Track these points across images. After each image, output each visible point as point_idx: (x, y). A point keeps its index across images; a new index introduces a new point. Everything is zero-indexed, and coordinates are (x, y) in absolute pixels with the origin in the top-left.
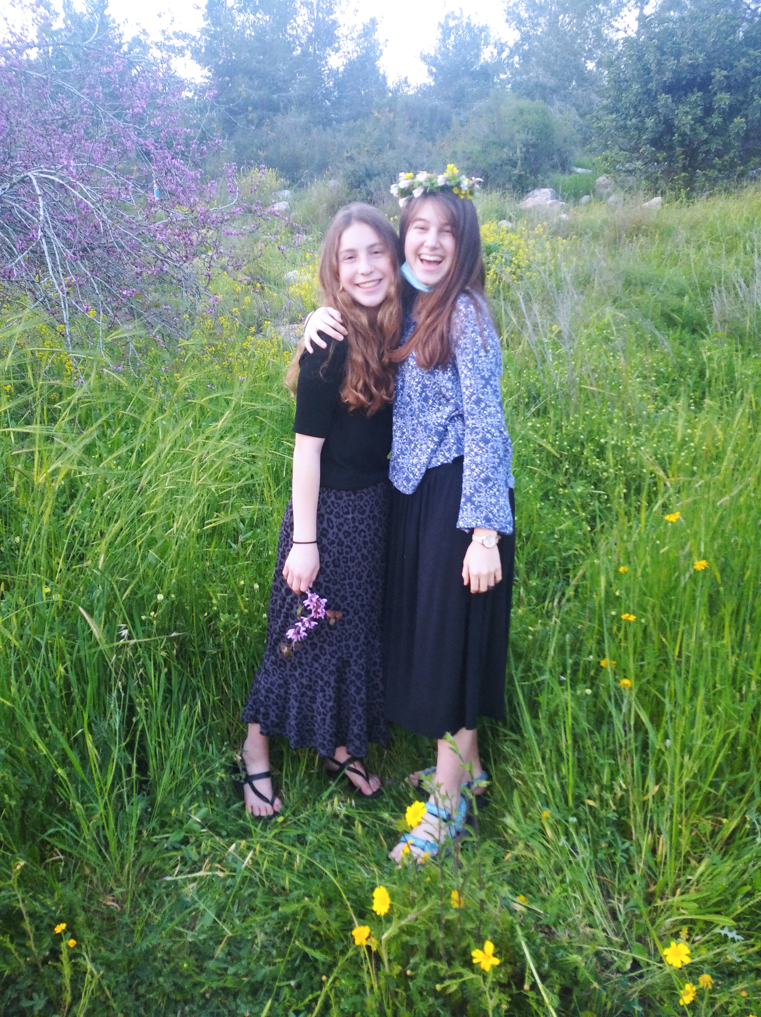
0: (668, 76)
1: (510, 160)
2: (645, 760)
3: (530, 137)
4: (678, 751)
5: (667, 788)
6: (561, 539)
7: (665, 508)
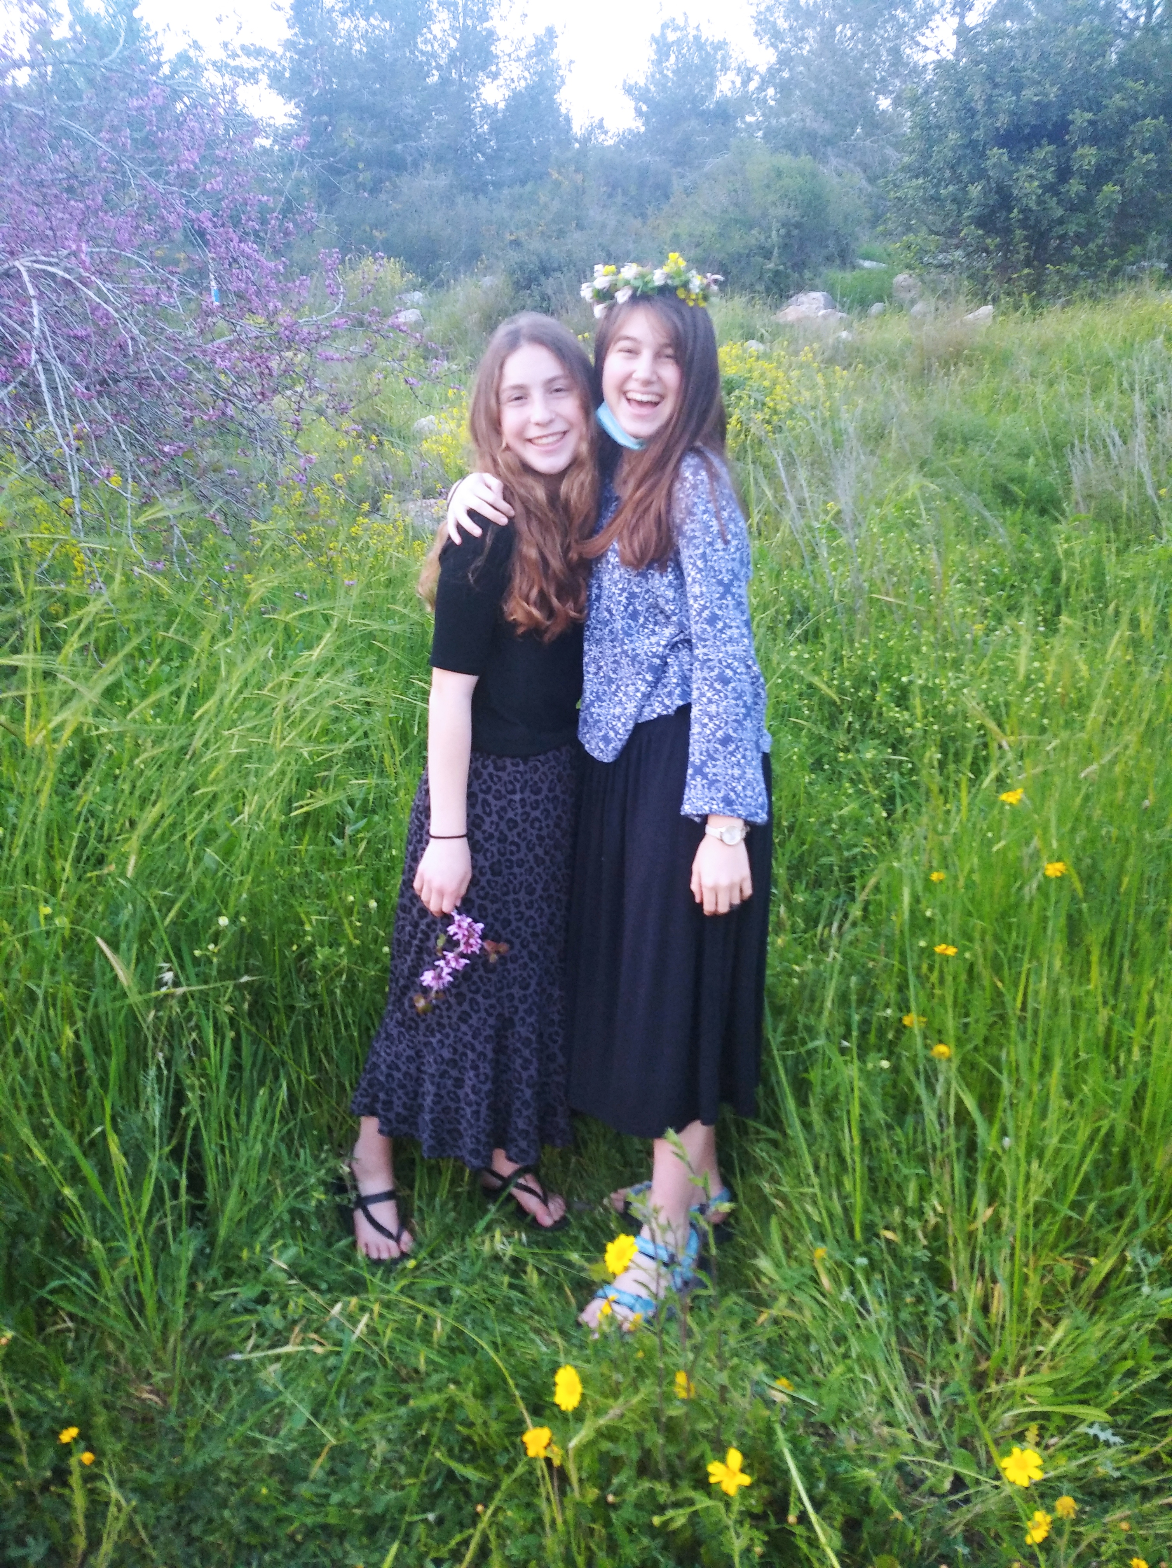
0: (1002, 121)
1: (761, 248)
2: (971, 1170)
3: (791, 212)
4: (1021, 1153)
5: (1006, 1212)
6: (842, 829)
7: (1001, 782)
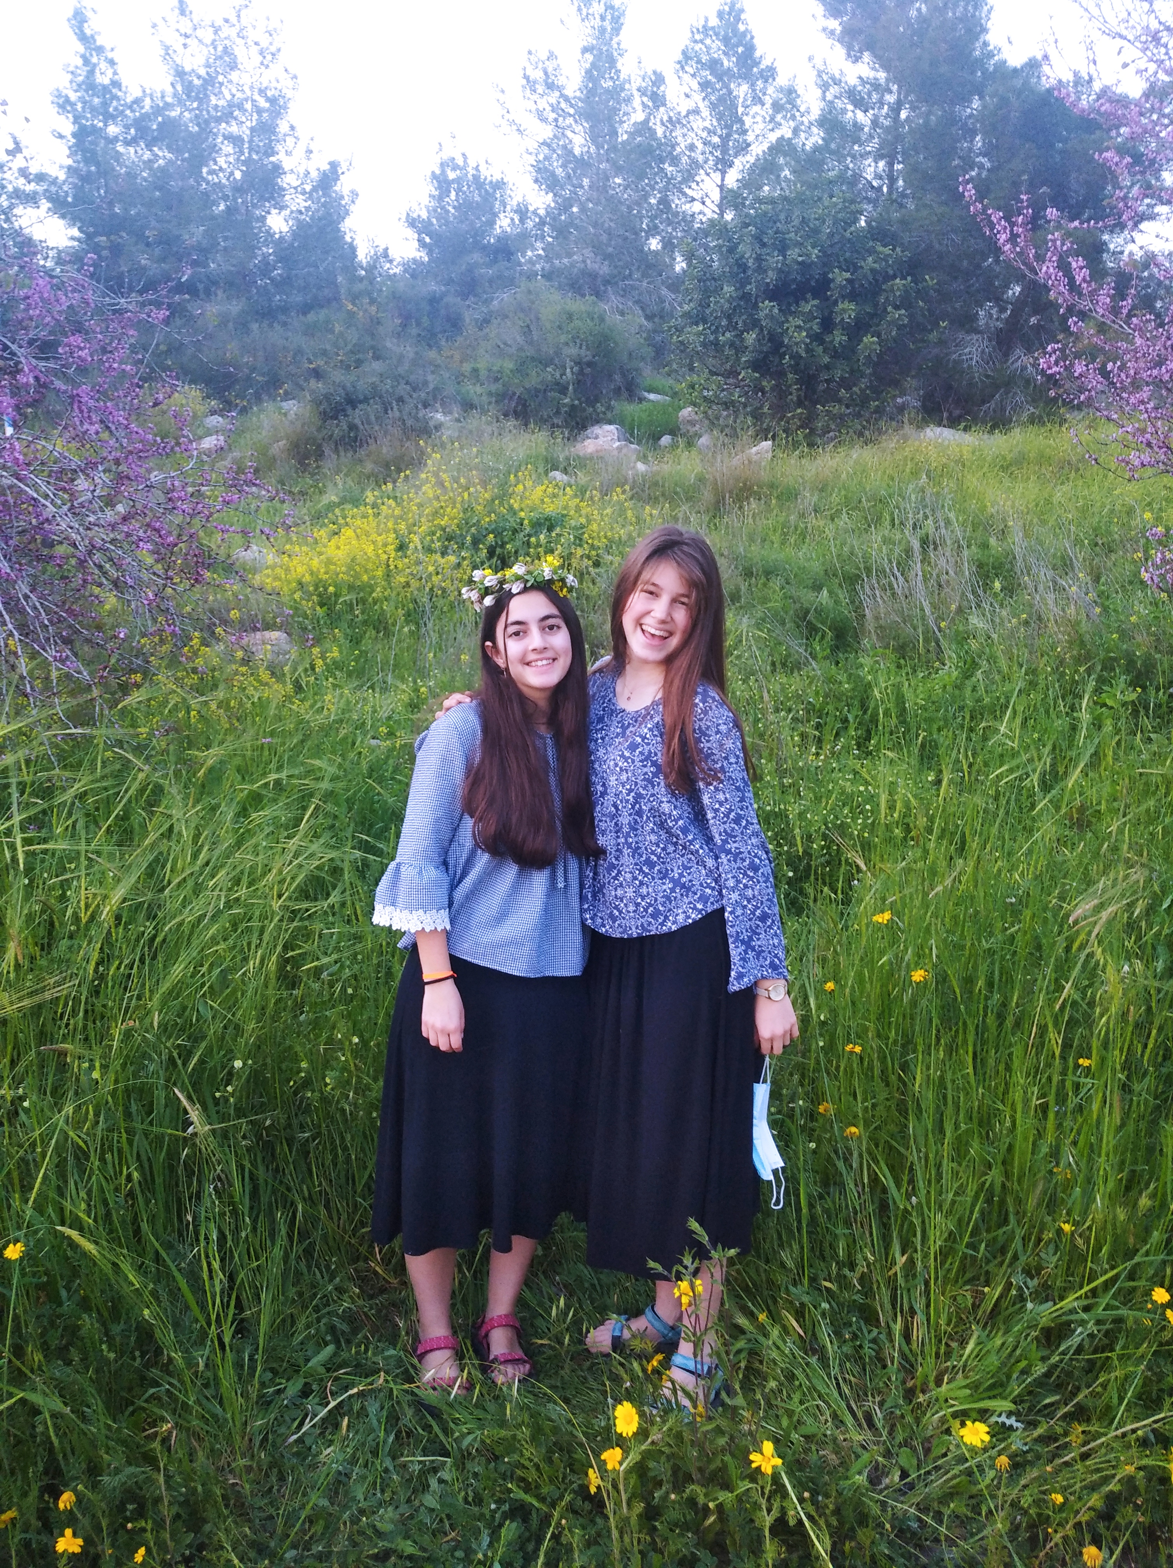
0: (771, 277)
1: (558, 384)
2: (885, 1227)
3: (583, 352)
5: (918, 1255)
